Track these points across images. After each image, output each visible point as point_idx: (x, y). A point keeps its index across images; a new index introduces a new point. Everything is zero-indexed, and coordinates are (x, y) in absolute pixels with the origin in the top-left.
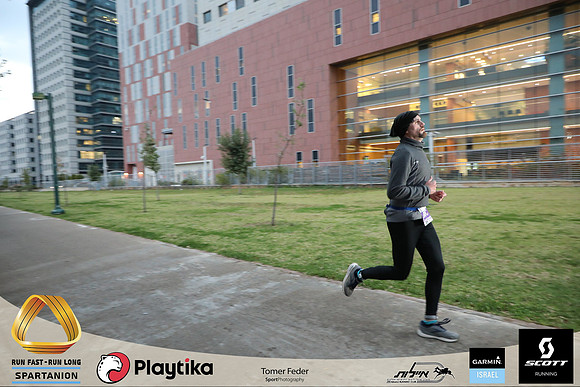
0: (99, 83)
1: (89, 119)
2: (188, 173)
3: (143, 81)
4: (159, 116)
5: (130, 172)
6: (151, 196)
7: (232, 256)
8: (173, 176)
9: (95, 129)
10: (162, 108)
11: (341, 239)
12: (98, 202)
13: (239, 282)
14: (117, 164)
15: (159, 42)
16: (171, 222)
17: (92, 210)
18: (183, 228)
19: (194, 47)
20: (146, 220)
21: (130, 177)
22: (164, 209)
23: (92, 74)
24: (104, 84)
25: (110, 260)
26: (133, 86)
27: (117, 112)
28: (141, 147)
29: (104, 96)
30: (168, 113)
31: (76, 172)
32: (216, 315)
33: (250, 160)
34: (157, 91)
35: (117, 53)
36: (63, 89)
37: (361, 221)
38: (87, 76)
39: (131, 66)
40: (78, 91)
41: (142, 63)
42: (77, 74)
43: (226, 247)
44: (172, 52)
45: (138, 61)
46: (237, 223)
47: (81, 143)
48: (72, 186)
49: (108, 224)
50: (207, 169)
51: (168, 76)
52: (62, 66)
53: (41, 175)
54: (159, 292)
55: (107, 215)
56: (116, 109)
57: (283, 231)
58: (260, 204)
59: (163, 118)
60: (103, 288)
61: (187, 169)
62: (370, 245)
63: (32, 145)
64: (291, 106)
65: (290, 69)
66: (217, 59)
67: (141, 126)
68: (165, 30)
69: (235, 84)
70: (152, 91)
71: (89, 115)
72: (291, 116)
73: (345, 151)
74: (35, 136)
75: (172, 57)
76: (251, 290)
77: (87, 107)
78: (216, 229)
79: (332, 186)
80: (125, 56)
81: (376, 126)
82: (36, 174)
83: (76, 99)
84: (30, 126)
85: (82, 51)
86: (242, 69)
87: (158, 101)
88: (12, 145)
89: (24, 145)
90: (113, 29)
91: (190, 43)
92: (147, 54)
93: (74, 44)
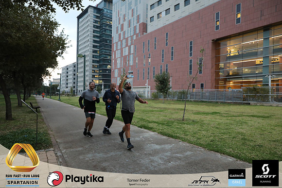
0: (103, 50)
1: (97, 66)
2: (140, 92)
3: (122, 49)
4: (127, 65)
7: (166, 135)
9: (99, 70)
10: (129, 61)
14: (108, 86)
15: (129, 31)
17: (98, 107)
18: (139, 118)
19: (145, 34)
23: (100, 46)
24: (105, 51)
26: (117, 51)
28: (119, 79)
29: (105, 56)
30: (131, 63)
33: (169, 87)
34: (127, 53)
35: (111, 37)
36: (88, 53)
37: (232, 122)
38: (98, 47)
39: (117, 43)
40: (94, 54)
41: (122, 41)
42: (94, 46)
43: (162, 130)
44: (135, 36)
45: (120, 40)
46: (164, 117)
47: (93, 76)
50: (146, 90)
51: (132, 47)
52: (89, 43)
53: (77, 90)
56: (109, 62)
57: (190, 124)
59: (129, 66)
61: (138, 90)
63: (74, 77)
64: (191, 61)
65: (191, 43)
66: (155, 38)
67: (119, 69)
68: (132, 26)
69: (163, 50)
70: (125, 54)
71: (98, 64)
72: (191, 66)
73: (218, 84)
74: (76, 73)
75: (135, 38)
76: (179, 155)
77: (97, 61)
78: (155, 120)
79: (211, 102)
80: (115, 38)
81: (236, 71)
82: (75, 89)
83: (93, 57)
84: (74, 68)
85: (97, 37)
86: (167, 43)
87: (127, 58)
88: (67, 76)
89: (71, 77)
90: (111, 26)
91: (143, 32)
92: (124, 37)
93: (94, 34)
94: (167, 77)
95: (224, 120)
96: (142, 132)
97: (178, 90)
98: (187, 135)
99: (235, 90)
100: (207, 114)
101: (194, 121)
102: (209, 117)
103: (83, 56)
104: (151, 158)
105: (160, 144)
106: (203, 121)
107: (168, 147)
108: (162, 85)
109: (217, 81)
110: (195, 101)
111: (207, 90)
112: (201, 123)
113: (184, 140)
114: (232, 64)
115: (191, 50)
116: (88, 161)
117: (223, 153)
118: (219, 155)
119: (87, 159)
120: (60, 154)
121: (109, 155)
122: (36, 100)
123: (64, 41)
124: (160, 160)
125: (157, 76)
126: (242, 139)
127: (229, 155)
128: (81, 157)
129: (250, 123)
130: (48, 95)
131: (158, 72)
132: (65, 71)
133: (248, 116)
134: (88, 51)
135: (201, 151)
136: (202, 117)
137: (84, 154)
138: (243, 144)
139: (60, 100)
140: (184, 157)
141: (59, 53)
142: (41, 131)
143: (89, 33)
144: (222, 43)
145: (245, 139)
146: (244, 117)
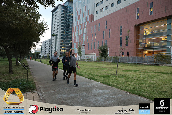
0: (67, 31)
3: (78, 31)
6: (79, 63)
7: (105, 84)
8: (85, 58)
9: (65, 44)
10: (83, 38)
13: (109, 93)
15: (83, 20)
16: (85, 71)
18: (89, 73)
20: (78, 70)
22: (83, 67)
26: (75, 32)
29: (68, 35)
31: (60, 55)
32: (103, 104)
33: (107, 54)
34: (82, 33)
35: (72, 23)
36: (58, 33)
38: (64, 30)
39: (75, 27)
40: (62, 34)
42: (62, 29)
43: (103, 81)
44: (87, 22)
45: (77, 25)
47: (61, 47)
51: (85, 29)
52: (58, 27)
54: (85, 93)
56: (71, 38)
57: (120, 77)
59: (83, 41)
61: (88, 56)
62: (152, 86)
63: (50, 48)
64: (121, 38)
65: (121, 27)
66: (99, 24)
67: (77, 43)
68: (85, 17)
69: (104, 31)
70: (80, 34)
71: (64, 40)
72: (121, 41)
73: (138, 52)
74: (51, 45)
75: (86, 24)
76: (113, 97)
77: (64, 38)
78: (98, 75)
79: (134, 64)
80: (74, 24)
81: (150, 45)
82: (50, 55)
83: (61, 36)
84: (50, 42)
85: (63, 23)
86: (106, 27)
87: (82, 36)
88: (46, 47)
89: (48, 47)
90: (72, 17)
91: (92, 20)
92: (80, 23)
93: (62, 21)
94: (107, 48)
95: (142, 75)
96: (91, 82)
97: (113, 56)
98: (119, 84)
99: (149, 56)
100: (131, 71)
101: (123, 76)
102: (132, 73)
103: (55, 35)
104: (96, 98)
105: (102, 90)
106: (128, 75)
107: (106, 91)
108: (103, 53)
109: (137, 50)
110: (124, 63)
111: (131, 56)
112: (128, 77)
113: (117, 87)
114: (147, 40)
115: (121, 31)
116: (58, 99)
117: (142, 96)
118: (139, 97)
119: (57, 98)
120: (41, 95)
121: (70, 96)
122: (26, 61)
123: (44, 26)
124: (102, 100)
125: (100, 48)
126: (154, 87)
127: (145, 97)
128: (54, 97)
129: (158, 77)
130: (34, 58)
131: (100, 45)
132: (44, 44)
133: (157, 73)
134: (58, 32)
135: (127, 94)
136: (128, 73)
137: (55, 95)
138: (154, 90)
139: (41, 62)
140: (117, 98)
141: (41, 33)
142: (30, 80)
143: (59, 21)
144: (141, 27)
145: (155, 87)
146: (155, 73)
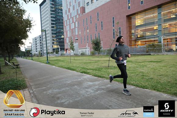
0: (58, 26)
1: (55, 36)
2: (82, 51)
3: (70, 25)
4: (74, 35)
5: (66, 51)
6: (72, 58)
7: (97, 76)
8: (78, 52)
9: (57, 39)
10: (75, 32)
11: (131, 72)
12: (58, 60)
13: (99, 84)
14: (63, 49)
15: (74, 13)
16: (78, 66)
17: (56, 62)
18: (82, 67)
19: (84, 14)
20: (71, 65)
21: (66, 53)
22: (76, 62)
23: (56, 23)
24: (59, 26)
25: (62, 76)
26: (67, 26)
27: (63, 34)
28: (69, 44)
29: (59, 30)
30: (77, 34)
31: (52, 51)
32: (93, 94)
33: (101, 47)
34: (73, 27)
35: (63, 17)
36: (49, 28)
37: (138, 66)
38: (55, 24)
39: (66, 21)
40: (52, 29)
41: (69, 19)
42: (52, 24)
43: (95, 73)
44: (78, 15)
46: (97, 66)
47: (53, 43)
48: (51, 55)
49: (61, 66)
50: (88, 50)
51: (76, 23)
52: (48, 22)
53: (43, 52)
54: (76, 86)
55: (61, 64)
56: (62, 33)
57: (112, 69)
58: (104, 61)
60: (60, 84)
61: (82, 50)
62: (141, 74)
63: (41, 44)
64: (114, 30)
65: (113, 18)
66: (91, 16)
67: (69, 38)
68: (76, 9)
69: (96, 24)
70: (72, 27)
71: (55, 35)
72: (114, 33)
73: (131, 43)
74: (41, 41)
75: (78, 17)
76: (103, 87)
77: (55, 33)
78: (91, 68)
80: (65, 18)
81: (142, 35)
83: (52, 31)
85: (53, 17)
86: (98, 19)
87: (74, 30)
88: (36, 44)
89: (39, 44)
90: (62, 10)
91: (83, 13)
92: (71, 16)
93: (51, 16)
94: (99, 41)
95: (133, 65)
97: (107, 49)
101: (115, 67)
103: (44, 31)
105: (93, 82)
107: (97, 83)
108: (97, 46)
109: (130, 41)
113: (107, 78)
114: (139, 30)
115: (113, 23)
116: (49, 94)
120: (32, 92)
122: (17, 60)
125: (93, 41)
129: (148, 66)
130: (25, 57)
131: (94, 38)
132: (34, 41)
135: (116, 84)
139: (32, 60)
143: (48, 15)
144: (133, 17)
146: (146, 63)
